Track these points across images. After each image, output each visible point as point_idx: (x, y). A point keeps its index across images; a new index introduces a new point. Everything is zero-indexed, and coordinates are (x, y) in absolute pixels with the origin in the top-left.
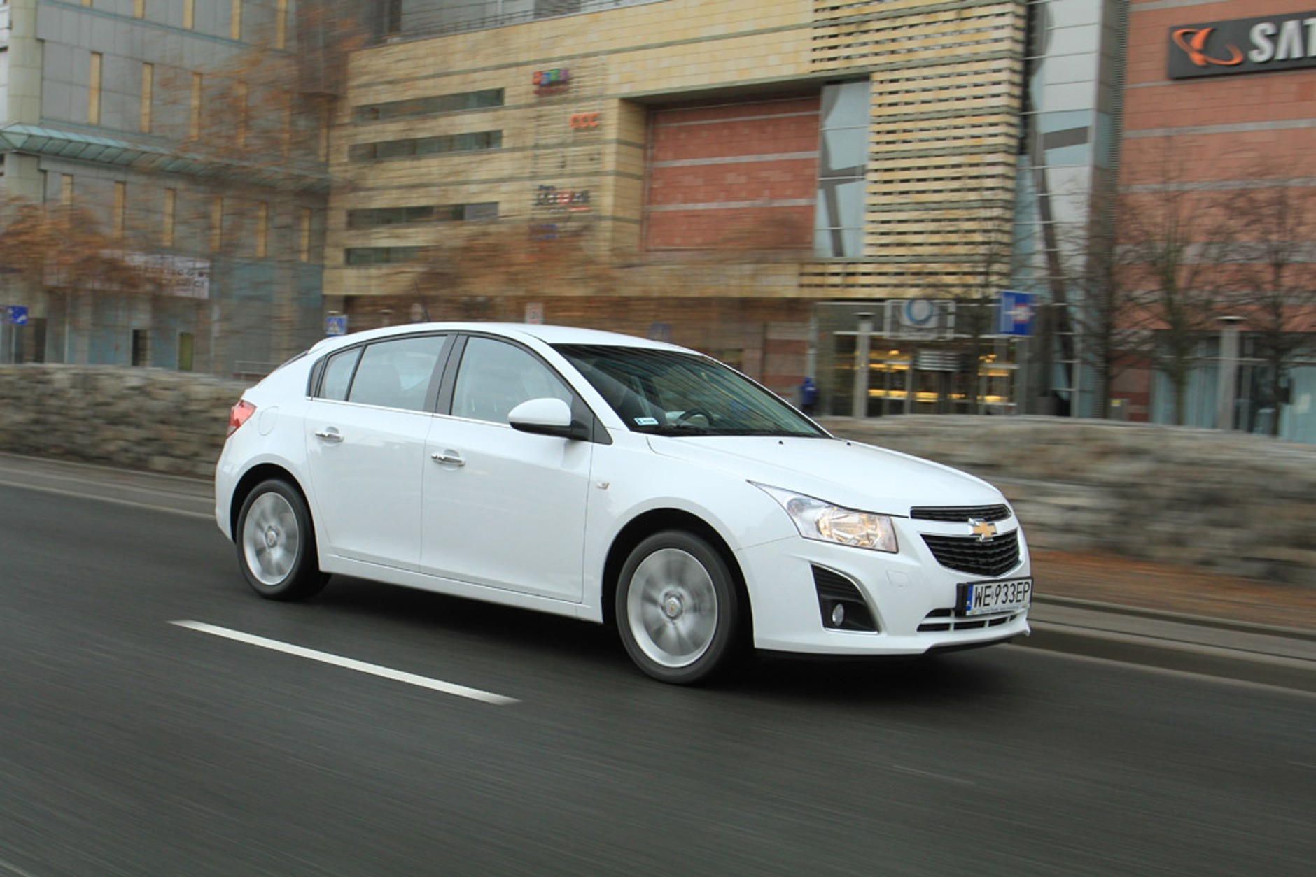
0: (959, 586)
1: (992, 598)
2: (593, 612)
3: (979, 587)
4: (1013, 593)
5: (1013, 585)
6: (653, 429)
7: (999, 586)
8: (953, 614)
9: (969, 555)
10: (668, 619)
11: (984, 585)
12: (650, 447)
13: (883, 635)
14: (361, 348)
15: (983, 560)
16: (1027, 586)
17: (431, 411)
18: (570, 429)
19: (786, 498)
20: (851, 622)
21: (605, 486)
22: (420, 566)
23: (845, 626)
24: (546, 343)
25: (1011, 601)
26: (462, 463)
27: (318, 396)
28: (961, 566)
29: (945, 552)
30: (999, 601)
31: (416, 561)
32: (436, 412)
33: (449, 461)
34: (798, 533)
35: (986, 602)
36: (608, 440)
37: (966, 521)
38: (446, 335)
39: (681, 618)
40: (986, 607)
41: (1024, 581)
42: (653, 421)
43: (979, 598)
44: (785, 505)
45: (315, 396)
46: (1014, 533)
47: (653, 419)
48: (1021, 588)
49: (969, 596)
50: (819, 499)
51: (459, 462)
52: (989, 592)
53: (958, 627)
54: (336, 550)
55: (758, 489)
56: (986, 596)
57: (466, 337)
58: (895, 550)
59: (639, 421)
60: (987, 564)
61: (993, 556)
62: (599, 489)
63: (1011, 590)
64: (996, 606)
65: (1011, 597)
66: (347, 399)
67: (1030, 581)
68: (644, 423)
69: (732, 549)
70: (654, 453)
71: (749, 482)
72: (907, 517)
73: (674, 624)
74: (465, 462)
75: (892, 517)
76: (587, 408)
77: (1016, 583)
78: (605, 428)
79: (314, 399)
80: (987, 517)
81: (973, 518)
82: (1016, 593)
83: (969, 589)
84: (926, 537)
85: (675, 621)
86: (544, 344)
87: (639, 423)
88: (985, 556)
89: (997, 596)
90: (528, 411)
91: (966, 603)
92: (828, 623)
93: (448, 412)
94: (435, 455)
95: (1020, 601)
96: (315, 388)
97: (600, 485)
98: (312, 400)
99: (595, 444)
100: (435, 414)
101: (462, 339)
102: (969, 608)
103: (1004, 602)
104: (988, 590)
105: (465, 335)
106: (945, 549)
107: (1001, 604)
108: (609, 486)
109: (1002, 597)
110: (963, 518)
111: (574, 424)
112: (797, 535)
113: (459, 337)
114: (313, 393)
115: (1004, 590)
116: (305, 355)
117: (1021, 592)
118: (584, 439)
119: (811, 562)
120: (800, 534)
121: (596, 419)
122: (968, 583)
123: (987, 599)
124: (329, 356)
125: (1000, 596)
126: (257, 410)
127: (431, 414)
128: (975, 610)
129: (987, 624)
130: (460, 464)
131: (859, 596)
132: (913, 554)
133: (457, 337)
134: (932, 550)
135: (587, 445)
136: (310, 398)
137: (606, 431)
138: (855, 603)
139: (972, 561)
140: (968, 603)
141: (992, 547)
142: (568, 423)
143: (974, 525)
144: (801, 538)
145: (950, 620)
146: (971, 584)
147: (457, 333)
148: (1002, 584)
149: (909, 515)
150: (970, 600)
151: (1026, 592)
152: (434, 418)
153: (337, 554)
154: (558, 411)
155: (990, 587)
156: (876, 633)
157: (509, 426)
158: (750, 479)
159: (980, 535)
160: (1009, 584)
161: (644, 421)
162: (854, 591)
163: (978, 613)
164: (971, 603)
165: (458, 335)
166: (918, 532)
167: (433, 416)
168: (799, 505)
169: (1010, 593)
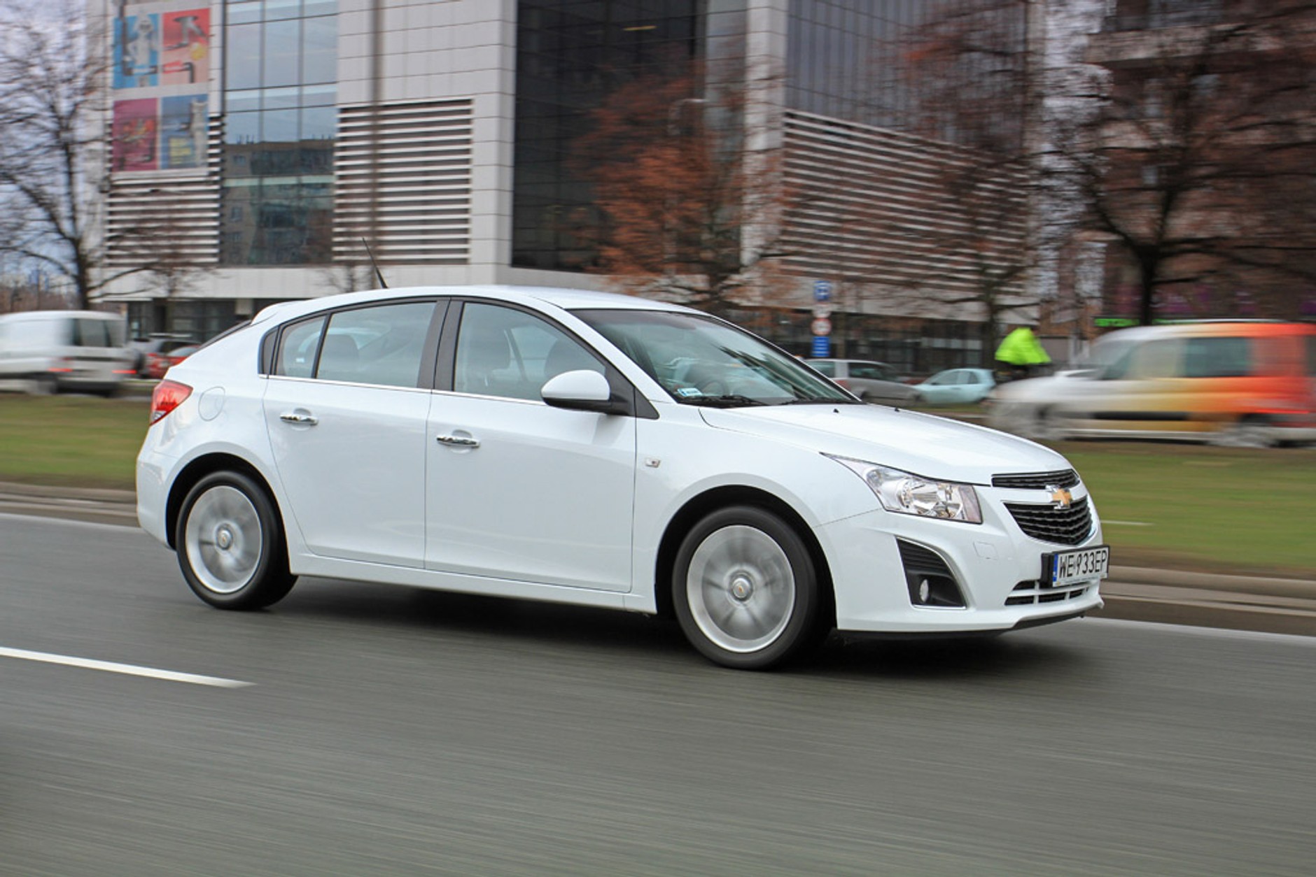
0: (1043, 556)
1: (1074, 568)
2: (644, 601)
3: (1064, 556)
4: (1092, 563)
5: (1092, 554)
6: (700, 400)
7: (1080, 555)
8: (1037, 586)
9: (1051, 523)
10: (737, 602)
11: (1068, 555)
12: (704, 420)
13: (971, 610)
14: (324, 317)
15: (1063, 529)
16: (1104, 554)
17: (428, 388)
18: (610, 404)
19: (866, 470)
20: (937, 598)
21: (655, 464)
22: (424, 562)
23: (931, 602)
24: (561, 308)
25: (1091, 571)
26: (477, 445)
27: (275, 374)
28: (1043, 535)
29: (1027, 521)
30: (1081, 572)
31: (418, 555)
32: (434, 388)
33: (460, 443)
34: (881, 507)
35: (1070, 572)
36: (653, 414)
37: (1043, 488)
38: (435, 301)
39: (752, 597)
40: (1070, 578)
41: (1101, 550)
42: (695, 392)
43: (1063, 568)
44: (865, 477)
45: (271, 374)
46: (1084, 500)
47: (695, 389)
48: (1099, 557)
49: (1055, 566)
50: (901, 470)
51: (474, 443)
52: (1072, 561)
53: (1043, 599)
54: (312, 549)
55: (835, 462)
56: (1070, 566)
57: (461, 303)
58: (980, 521)
59: (683, 393)
60: (1066, 532)
61: (1070, 524)
62: (649, 468)
63: (1091, 559)
64: (1078, 576)
65: (1090, 567)
66: (315, 375)
67: (1106, 549)
68: (688, 395)
69: (811, 526)
70: (711, 428)
71: (822, 454)
72: (989, 486)
73: (745, 605)
74: (480, 443)
75: (975, 487)
76: (624, 380)
77: (1094, 551)
78: (648, 400)
79: (270, 376)
80: (1061, 483)
81: (1050, 484)
82: (1095, 562)
83: (1055, 559)
84: (1010, 506)
85: (746, 602)
86: (560, 310)
87: (683, 395)
88: (1064, 524)
89: (1079, 565)
90: (563, 384)
91: (1052, 574)
92: (916, 600)
93: (450, 388)
94: (442, 437)
95: (1097, 571)
96: (270, 363)
97: (650, 463)
98: (268, 378)
99: (638, 419)
100: (434, 391)
101: (456, 306)
102: (1055, 579)
103: (1084, 572)
104: (1071, 559)
105: (460, 300)
106: (1028, 518)
107: (1083, 574)
108: (661, 464)
109: (1083, 567)
110: (1042, 485)
111: (613, 397)
112: (880, 509)
113: (452, 303)
114: (267, 368)
115: (1084, 559)
116: (248, 325)
117: (1098, 561)
118: (624, 413)
119: (896, 536)
120: (884, 507)
121: (636, 392)
122: (1054, 552)
123: (1071, 569)
124: (282, 327)
125: (1081, 566)
126: (194, 391)
127: (429, 391)
128: (1060, 580)
129: (1068, 596)
130: (473, 446)
131: (947, 571)
132: (999, 525)
133: (450, 303)
134: (1017, 519)
135: (630, 420)
136: (265, 376)
137: (650, 404)
138: (943, 578)
139: (1053, 530)
140: (1054, 573)
141: (1069, 515)
142: (606, 397)
143: (1052, 492)
144: (883, 510)
145: (1036, 592)
146: (1057, 553)
147: (449, 298)
148: (1083, 553)
149: (990, 483)
150: (1056, 570)
151: (1103, 561)
152: (433, 395)
153: (313, 553)
154: (594, 385)
155: (1072, 556)
156: (964, 608)
157: (544, 403)
158: (823, 451)
159: (1059, 502)
160: (1089, 552)
161: (688, 392)
162: (941, 565)
163: (1063, 584)
164: (1056, 574)
165: (451, 300)
166: (1002, 501)
167: (431, 393)
168: (877, 477)
169: (1089, 563)
